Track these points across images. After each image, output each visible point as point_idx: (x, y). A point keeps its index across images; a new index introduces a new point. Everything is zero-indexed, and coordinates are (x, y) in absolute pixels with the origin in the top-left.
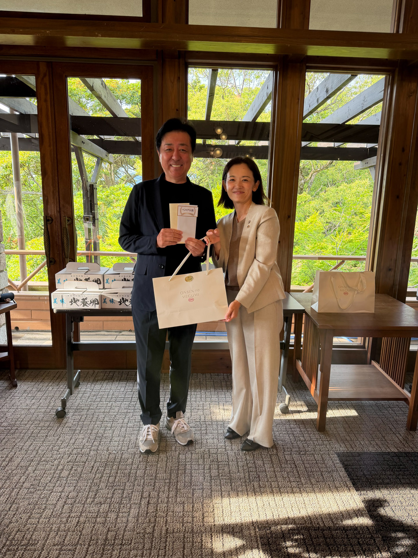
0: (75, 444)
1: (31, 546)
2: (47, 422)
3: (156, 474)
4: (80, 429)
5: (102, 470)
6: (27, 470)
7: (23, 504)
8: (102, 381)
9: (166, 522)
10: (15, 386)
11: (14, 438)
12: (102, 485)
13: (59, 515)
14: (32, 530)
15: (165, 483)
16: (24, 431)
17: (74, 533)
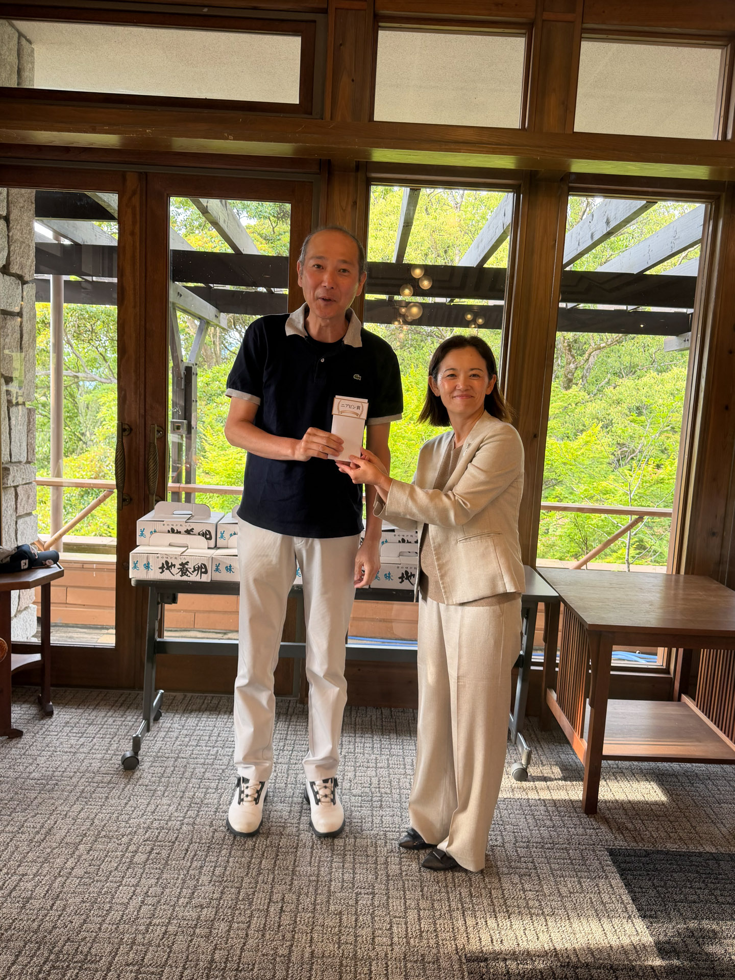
0: (156, 813)
1: (90, 964)
2: (106, 776)
3: (295, 866)
4: (163, 789)
5: (203, 856)
6: (77, 849)
7: (74, 901)
8: (200, 712)
9: (311, 940)
10: (50, 714)
11: (53, 798)
12: (204, 879)
13: (133, 921)
14: (91, 941)
15: (310, 881)
16: (68, 788)
17: (159, 949)
